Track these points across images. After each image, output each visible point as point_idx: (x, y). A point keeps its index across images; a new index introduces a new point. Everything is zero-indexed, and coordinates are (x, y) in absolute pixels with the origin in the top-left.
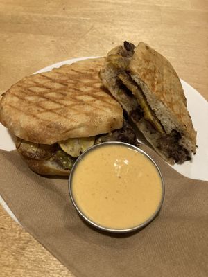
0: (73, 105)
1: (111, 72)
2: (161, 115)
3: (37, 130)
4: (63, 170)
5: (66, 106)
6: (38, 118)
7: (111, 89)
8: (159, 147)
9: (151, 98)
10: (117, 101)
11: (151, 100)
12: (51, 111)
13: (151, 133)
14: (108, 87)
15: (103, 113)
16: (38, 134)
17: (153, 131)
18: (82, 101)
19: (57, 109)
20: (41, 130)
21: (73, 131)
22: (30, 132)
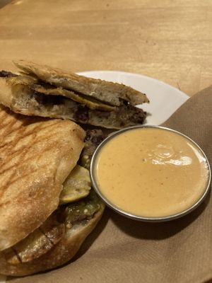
0: (22, 158)
1: (22, 96)
2: (101, 94)
3: (26, 210)
4: (93, 220)
5: (17, 165)
6: (8, 203)
7: (37, 113)
8: (122, 125)
9: (81, 85)
10: (53, 118)
11: (82, 88)
12: (8, 184)
13: (107, 118)
14: (33, 113)
15: (59, 135)
16: (33, 213)
17: (107, 114)
18: (24, 147)
19: (13, 175)
20: (30, 206)
21: (58, 174)
22: (20, 222)
